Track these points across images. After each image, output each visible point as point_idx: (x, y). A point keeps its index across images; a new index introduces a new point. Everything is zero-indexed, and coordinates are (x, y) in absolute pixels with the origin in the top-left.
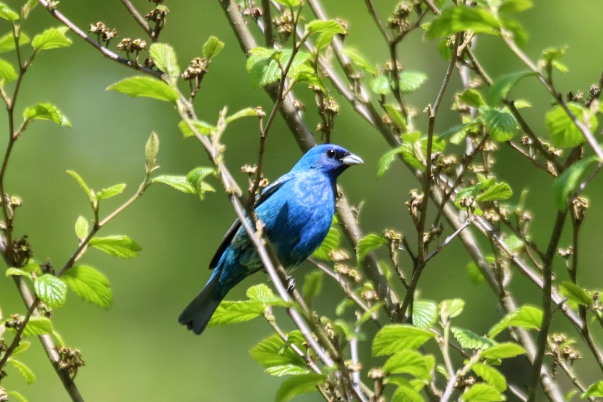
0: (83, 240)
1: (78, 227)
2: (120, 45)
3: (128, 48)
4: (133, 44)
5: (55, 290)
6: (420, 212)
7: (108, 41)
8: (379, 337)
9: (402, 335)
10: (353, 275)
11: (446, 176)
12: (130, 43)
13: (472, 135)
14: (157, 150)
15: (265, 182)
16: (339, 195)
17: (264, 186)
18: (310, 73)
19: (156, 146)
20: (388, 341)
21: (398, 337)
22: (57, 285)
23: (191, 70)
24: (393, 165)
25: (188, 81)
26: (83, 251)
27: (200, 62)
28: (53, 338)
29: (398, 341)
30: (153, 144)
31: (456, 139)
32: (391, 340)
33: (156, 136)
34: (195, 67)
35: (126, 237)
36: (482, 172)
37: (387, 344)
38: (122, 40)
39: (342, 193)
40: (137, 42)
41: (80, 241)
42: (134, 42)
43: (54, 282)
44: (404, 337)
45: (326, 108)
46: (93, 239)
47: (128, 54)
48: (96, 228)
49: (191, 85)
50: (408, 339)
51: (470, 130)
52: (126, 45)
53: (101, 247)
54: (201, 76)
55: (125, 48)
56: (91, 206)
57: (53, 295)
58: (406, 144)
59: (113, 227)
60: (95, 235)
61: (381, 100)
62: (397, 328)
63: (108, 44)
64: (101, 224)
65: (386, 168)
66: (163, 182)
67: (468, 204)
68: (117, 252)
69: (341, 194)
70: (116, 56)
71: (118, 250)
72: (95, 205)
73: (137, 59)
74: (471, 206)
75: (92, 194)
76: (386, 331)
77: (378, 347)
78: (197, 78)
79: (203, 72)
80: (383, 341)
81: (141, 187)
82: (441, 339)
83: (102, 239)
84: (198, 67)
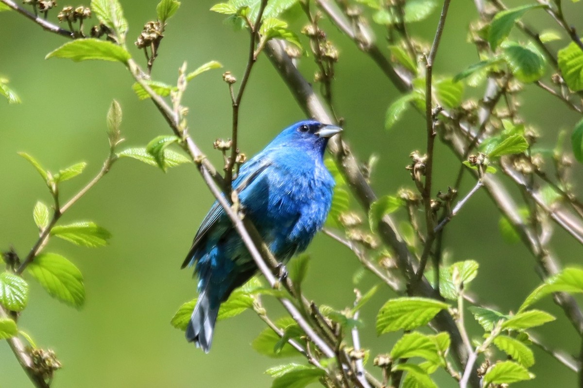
0: (44, 229)
1: (37, 214)
2: (61, 15)
3: (71, 16)
4: (75, 13)
5: (15, 290)
6: (425, 177)
7: (46, 12)
8: (383, 313)
9: (410, 308)
10: (368, 242)
11: (467, 124)
12: (72, 12)
13: (494, 75)
14: (120, 119)
15: (242, 157)
16: (346, 153)
17: (242, 162)
18: (283, 29)
19: (119, 115)
20: (393, 316)
21: (405, 311)
22: (17, 285)
23: (146, 36)
24: (405, 114)
25: (143, 49)
26: (45, 242)
27: (154, 25)
28: (23, 339)
29: (406, 315)
30: (115, 114)
31: (474, 81)
32: (397, 315)
33: (118, 105)
34: (150, 33)
35: (92, 223)
36: (506, 117)
37: (392, 319)
38: (63, 9)
39: (349, 150)
40: (81, 9)
41: (40, 230)
42: (77, 10)
43: (13, 281)
44: (413, 310)
45: (323, 54)
46: (56, 228)
47: (70, 26)
48: (57, 216)
49: (146, 53)
50: (416, 312)
51: (492, 69)
52: (68, 14)
53: (65, 236)
54: (157, 41)
55: (66, 18)
56: (49, 190)
57: (12, 296)
58: (419, 90)
59: (77, 212)
60: (57, 223)
61: (388, 37)
62: (403, 302)
63: (46, 14)
64: (62, 210)
65: (396, 118)
66: (130, 156)
67: (478, 162)
68: (85, 241)
69: (348, 152)
70: (57, 28)
71: (86, 238)
72: (54, 188)
73: (82, 29)
74: (482, 165)
75: (50, 176)
76: (391, 306)
77: (383, 324)
78: (152, 45)
79: (160, 37)
80: (389, 317)
81: (105, 164)
82: (455, 310)
83: (66, 227)
84: (153, 32)
